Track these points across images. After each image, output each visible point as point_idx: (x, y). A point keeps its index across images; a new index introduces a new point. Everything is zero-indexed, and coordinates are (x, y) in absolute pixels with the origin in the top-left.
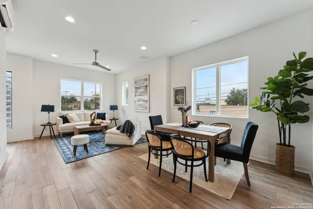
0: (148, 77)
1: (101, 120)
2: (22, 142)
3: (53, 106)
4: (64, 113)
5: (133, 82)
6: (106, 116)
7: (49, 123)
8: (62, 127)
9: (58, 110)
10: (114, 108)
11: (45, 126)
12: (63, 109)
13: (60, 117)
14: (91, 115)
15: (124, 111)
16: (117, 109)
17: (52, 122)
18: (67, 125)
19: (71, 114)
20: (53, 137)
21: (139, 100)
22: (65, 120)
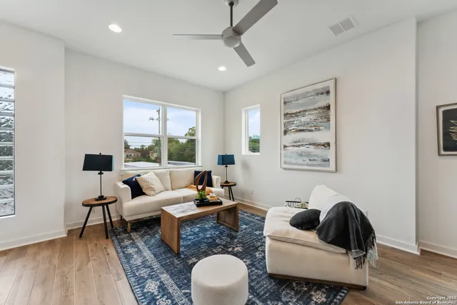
3: (111, 156)
5: (276, 103)
7: (101, 198)
9: (119, 167)
10: (226, 160)
11: (91, 206)
13: (125, 182)
15: (246, 166)
16: (233, 163)
17: (108, 195)
18: (140, 200)
20: (110, 232)
21: (297, 144)
22: (137, 189)
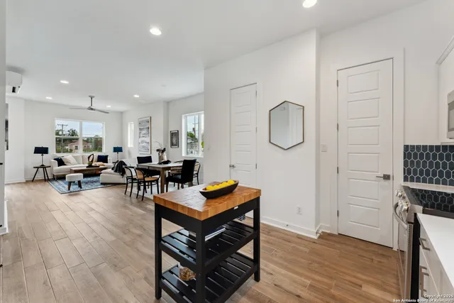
0: (149, 118)
1: (101, 163)
2: (14, 184)
3: (47, 148)
4: (59, 155)
5: (137, 123)
6: (108, 158)
7: (43, 165)
8: (57, 169)
9: (53, 152)
10: (118, 150)
11: (38, 168)
12: (58, 151)
13: (55, 159)
14: (89, 157)
16: (122, 151)
17: (46, 164)
18: (62, 167)
19: (66, 157)
20: (46, 180)
21: (142, 142)
22: (61, 162)
